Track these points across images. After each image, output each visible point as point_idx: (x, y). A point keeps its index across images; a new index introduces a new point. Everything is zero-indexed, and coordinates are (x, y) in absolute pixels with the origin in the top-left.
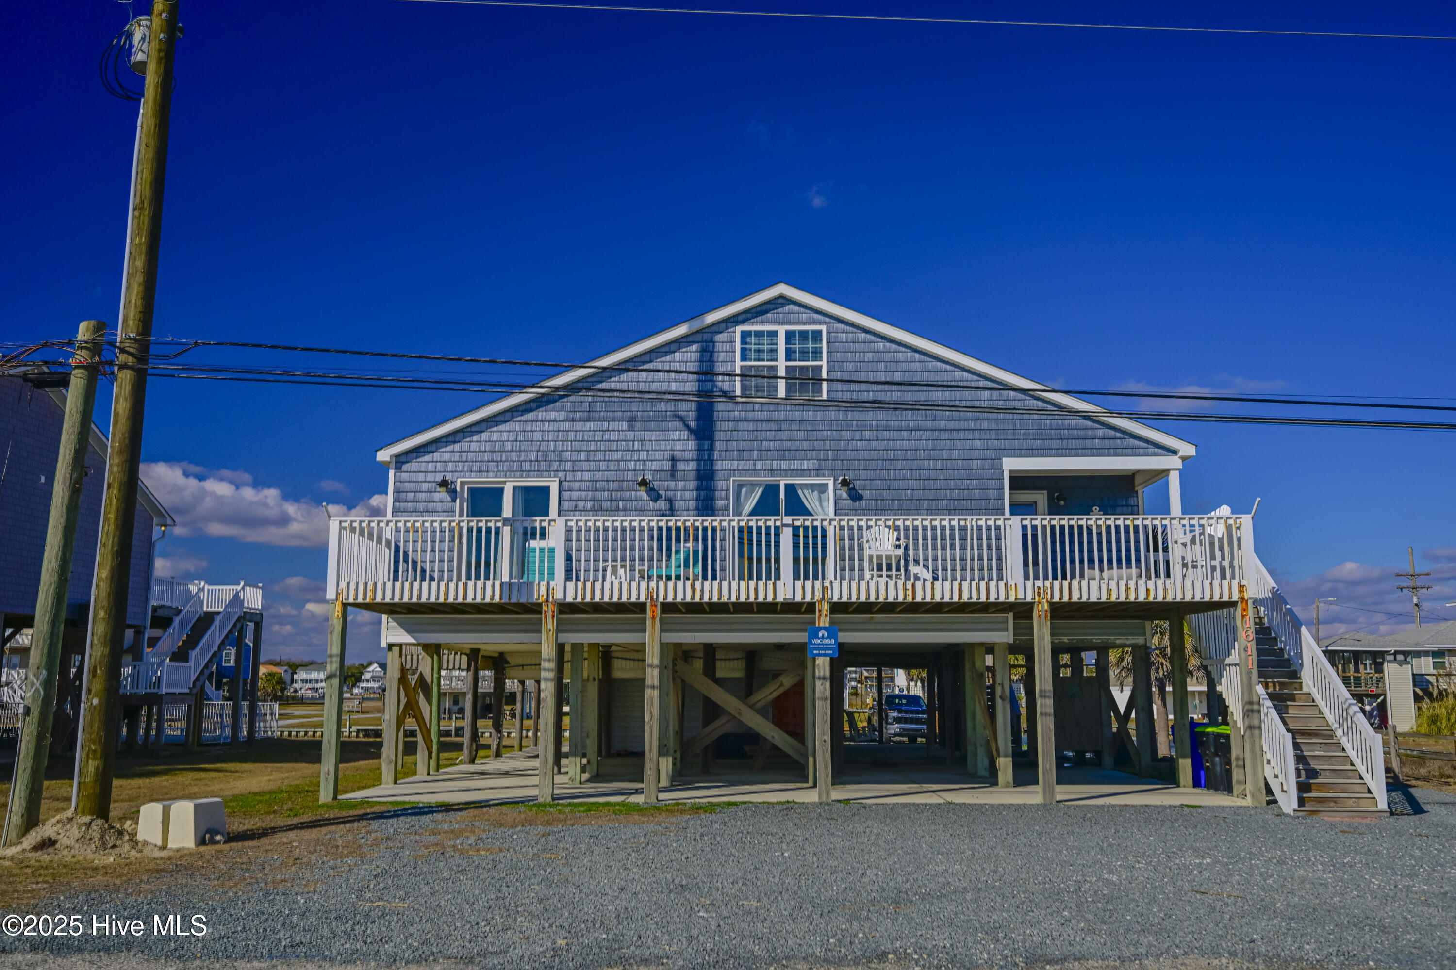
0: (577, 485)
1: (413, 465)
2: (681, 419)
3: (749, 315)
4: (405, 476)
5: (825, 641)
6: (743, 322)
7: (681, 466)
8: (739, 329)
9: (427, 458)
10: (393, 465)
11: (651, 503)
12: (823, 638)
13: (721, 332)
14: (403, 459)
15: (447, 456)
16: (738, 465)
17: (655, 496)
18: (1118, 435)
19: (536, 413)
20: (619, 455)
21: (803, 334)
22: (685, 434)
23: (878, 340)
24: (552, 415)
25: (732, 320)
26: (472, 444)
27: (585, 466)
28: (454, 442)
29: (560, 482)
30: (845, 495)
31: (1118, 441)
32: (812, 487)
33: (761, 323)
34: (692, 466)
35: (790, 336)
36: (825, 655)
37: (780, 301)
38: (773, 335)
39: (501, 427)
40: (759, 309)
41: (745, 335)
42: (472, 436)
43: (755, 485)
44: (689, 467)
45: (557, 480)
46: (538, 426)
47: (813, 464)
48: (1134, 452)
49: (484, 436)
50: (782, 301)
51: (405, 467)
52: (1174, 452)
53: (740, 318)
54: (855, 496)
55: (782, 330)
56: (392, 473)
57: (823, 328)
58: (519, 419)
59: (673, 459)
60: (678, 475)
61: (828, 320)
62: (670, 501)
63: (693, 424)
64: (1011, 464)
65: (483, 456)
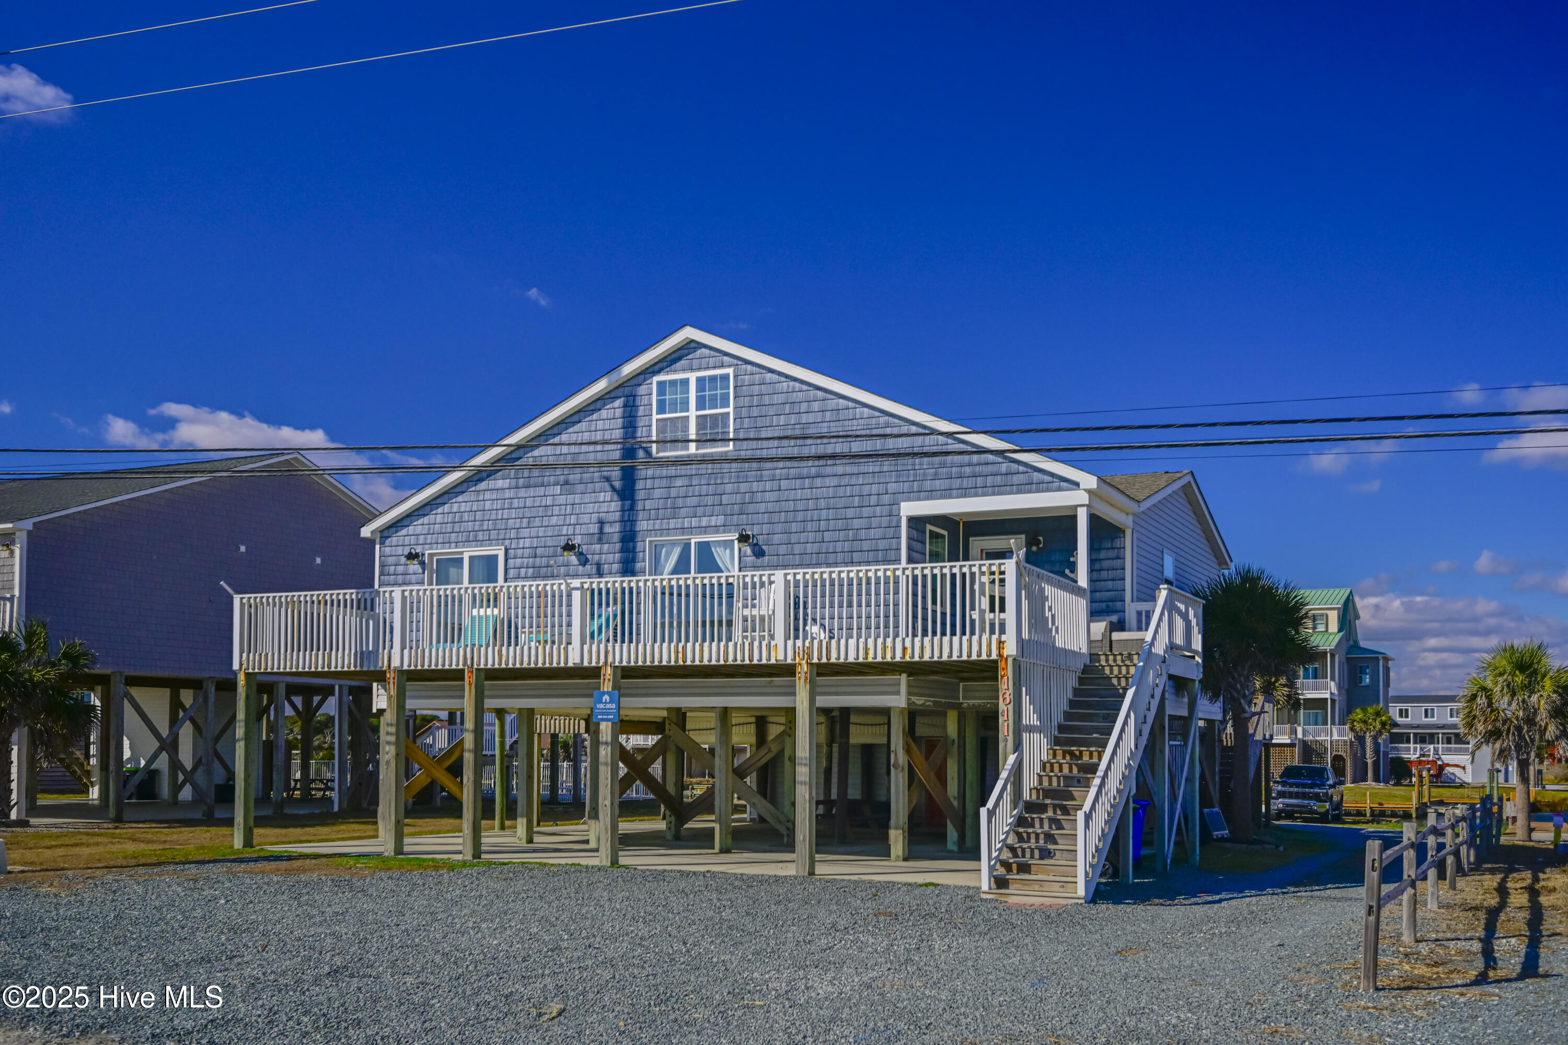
0: (519, 552)
1: (394, 540)
2: (608, 479)
3: (665, 364)
4: (387, 550)
5: (608, 706)
6: (659, 372)
7: (607, 529)
8: (656, 379)
9: (404, 532)
10: (378, 541)
11: (581, 568)
12: (606, 703)
13: (640, 385)
14: (386, 534)
15: (419, 529)
16: (655, 524)
17: (584, 560)
19: (486, 482)
20: (553, 520)
21: (713, 379)
22: (608, 495)
23: (783, 379)
24: (500, 483)
25: (649, 371)
26: (438, 516)
27: (525, 533)
28: (424, 515)
29: (506, 549)
30: (748, 550)
31: (1024, 477)
32: (718, 543)
33: (675, 371)
34: (617, 528)
35: (700, 380)
36: (607, 720)
37: (693, 345)
38: (685, 382)
39: (460, 498)
40: (673, 356)
41: (661, 384)
42: (437, 508)
43: (674, 544)
44: (614, 529)
45: (503, 548)
46: (488, 495)
47: (720, 520)
48: (1040, 487)
49: (446, 508)
50: (690, 346)
51: (388, 542)
52: (1077, 484)
53: (656, 368)
54: (759, 553)
55: (693, 377)
56: (377, 547)
57: (730, 371)
58: (473, 489)
59: (601, 523)
60: (607, 537)
61: (735, 362)
62: (599, 565)
63: (617, 484)
64: (909, 509)
65: (446, 528)
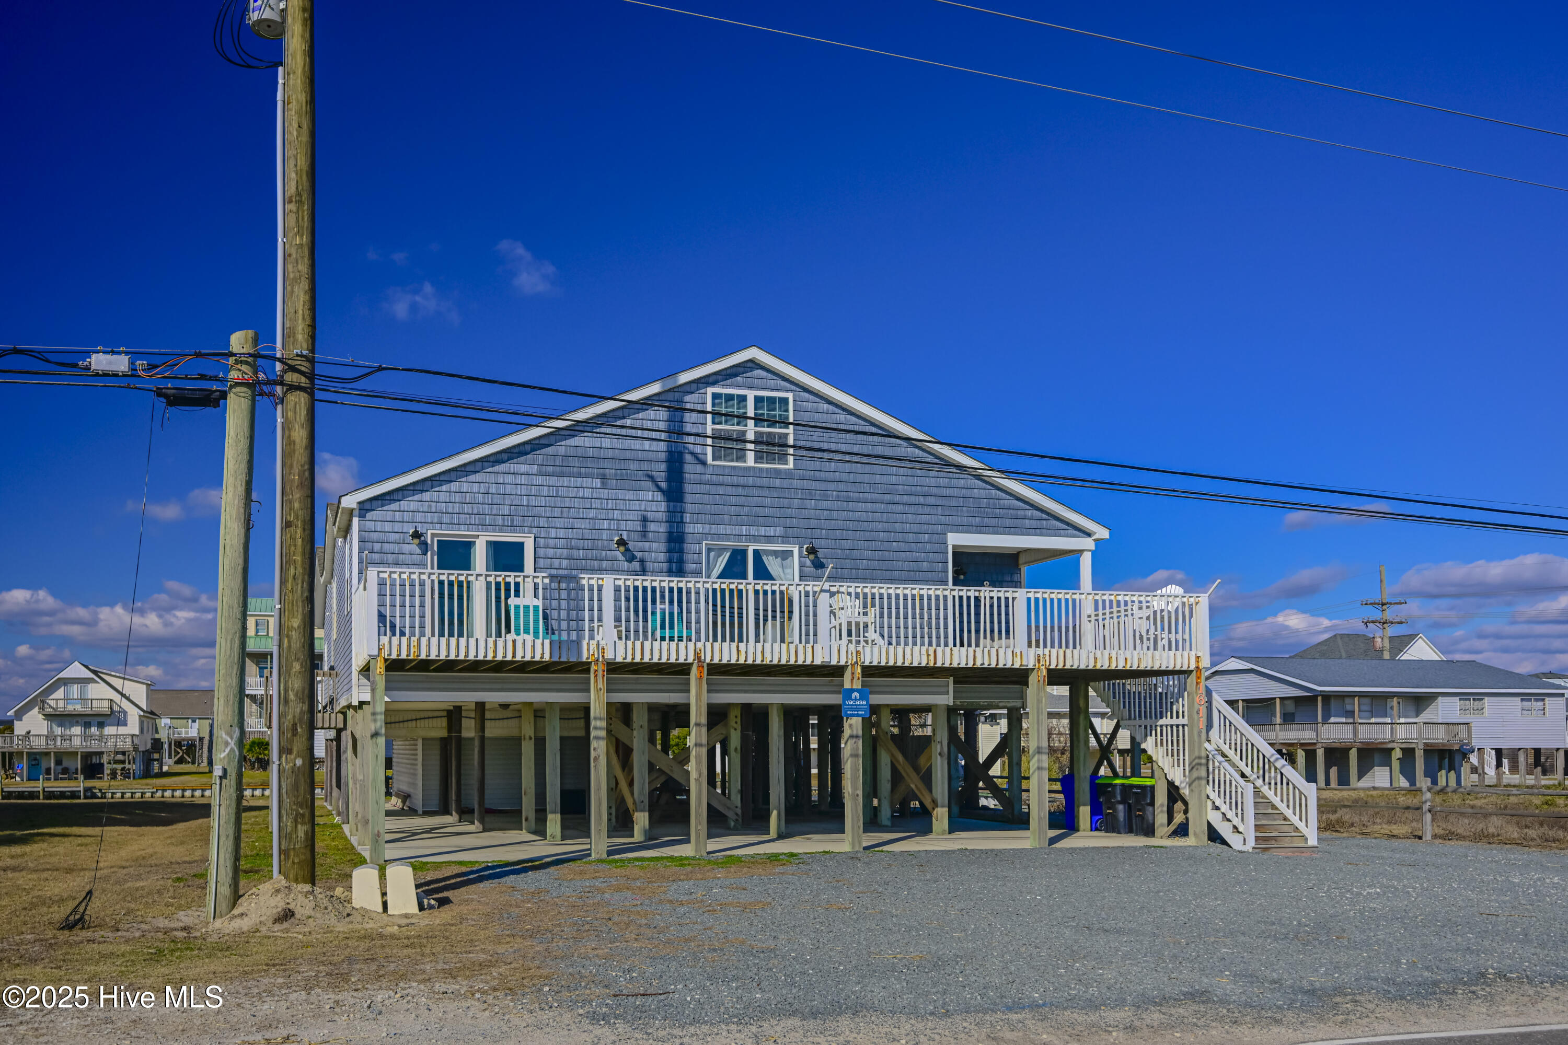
0: (552, 542)
1: (378, 514)
2: (652, 478)
3: (719, 377)
4: (370, 525)
5: (858, 702)
6: (714, 384)
7: (652, 527)
8: (710, 390)
9: (394, 506)
10: (356, 512)
11: (626, 563)
12: (856, 699)
13: (693, 393)
14: (367, 506)
15: (414, 506)
16: (710, 528)
17: (631, 558)
18: (1044, 516)
19: (507, 465)
20: (593, 513)
21: (771, 400)
22: (659, 496)
23: (840, 411)
24: (524, 468)
25: (703, 381)
26: (441, 494)
27: (560, 523)
28: (422, 491)
29: (535, 538)
30: (808, 563)
31: (1044, 522)
32: (775, 553)
33: (730, 386)
34: (663, 528)
35: (758, 400)
36: (858, 715)
37: (750, 365)
38: (743, 398)
39: (472, 478)
40: (729, 371)
41: (716, 397)
42: (441, 485)
43: (721, 550)
44: (659, 528)
45: (532, 536)
46: (510, 479)
47: (779, 531)
48: (1054, 532)
49: (454, 486)
50: (753, 364)
51: (369, 515)
52: (1089, 534)
53: (711, 380)
54: (819, 565)
55: (751, 395)
56: (355, 520)
57: (790, 396)
58: (490, 470)
59: (644, 520)
60: (651, 535)
61: (794, 388)
62: (642, 562)
63: (664, 485)
64: (955, 539)
65: (454, 507)
